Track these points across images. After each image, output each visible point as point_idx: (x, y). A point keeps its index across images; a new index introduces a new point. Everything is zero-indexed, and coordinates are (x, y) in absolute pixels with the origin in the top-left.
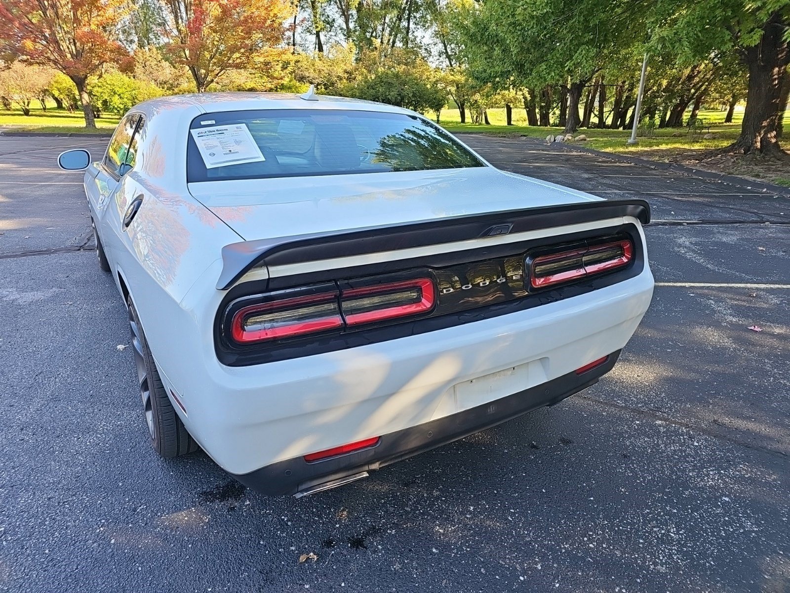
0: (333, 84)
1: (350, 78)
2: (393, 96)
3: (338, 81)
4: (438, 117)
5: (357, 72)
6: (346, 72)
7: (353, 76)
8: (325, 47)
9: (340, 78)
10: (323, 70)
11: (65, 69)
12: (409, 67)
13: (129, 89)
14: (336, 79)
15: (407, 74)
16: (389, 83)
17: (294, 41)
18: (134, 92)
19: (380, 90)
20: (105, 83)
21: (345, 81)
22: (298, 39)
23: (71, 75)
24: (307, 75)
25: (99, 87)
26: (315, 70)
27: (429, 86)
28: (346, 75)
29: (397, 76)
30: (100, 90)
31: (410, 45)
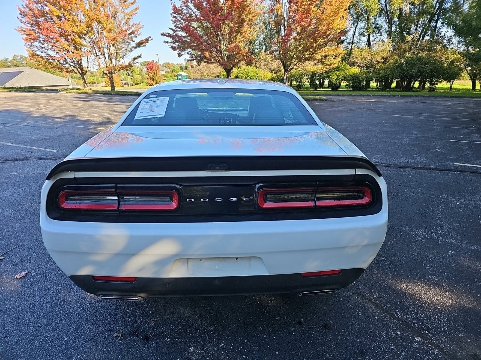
0: (372, 66)
1: (385, 62)
2: (414, 72)
3: (376, 64)
4: (451, 86)
5: (391, 58)
6: (383, 58)
7: (388, 60)
8: (372, 43)
9: (378, 62)
10: (367, 58)
11: (223, 65)
12: (431, 52)
13: (255, 74)
14: (375, 63)
15: (429, 57)
16: (413, 64)
17: (353, 41)
18: (257, 75)
19: (405, 69)
20: (244, 72)
21: (381, 64)
22: (356, 40)
23: (225, 68)
24: (356, 61)
25: (241, 73)
26: (361, 59)
27: (446, 65)
28: (383, 60)
29: (420, 59)
30: (241, 75)
31: (435, 38)
